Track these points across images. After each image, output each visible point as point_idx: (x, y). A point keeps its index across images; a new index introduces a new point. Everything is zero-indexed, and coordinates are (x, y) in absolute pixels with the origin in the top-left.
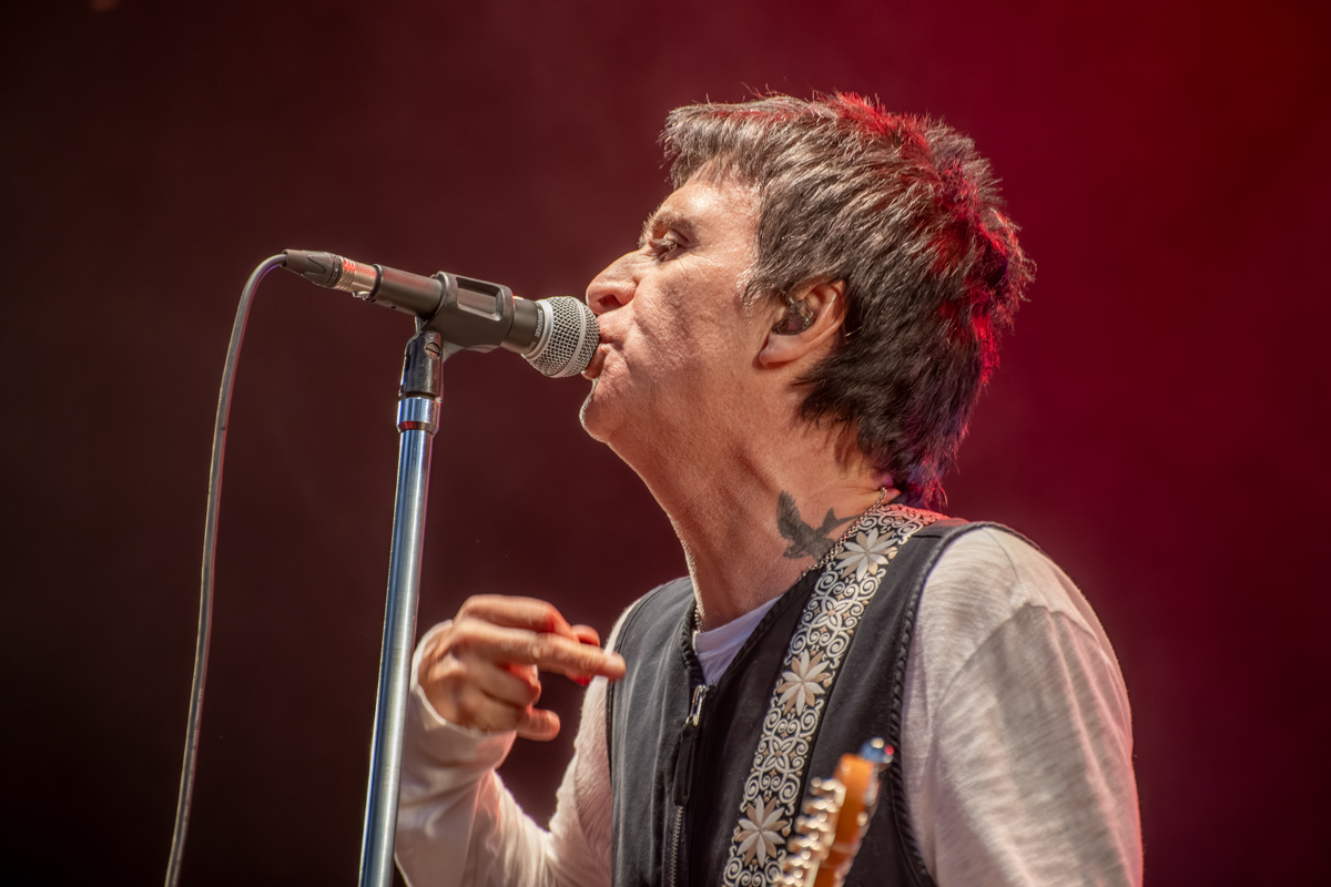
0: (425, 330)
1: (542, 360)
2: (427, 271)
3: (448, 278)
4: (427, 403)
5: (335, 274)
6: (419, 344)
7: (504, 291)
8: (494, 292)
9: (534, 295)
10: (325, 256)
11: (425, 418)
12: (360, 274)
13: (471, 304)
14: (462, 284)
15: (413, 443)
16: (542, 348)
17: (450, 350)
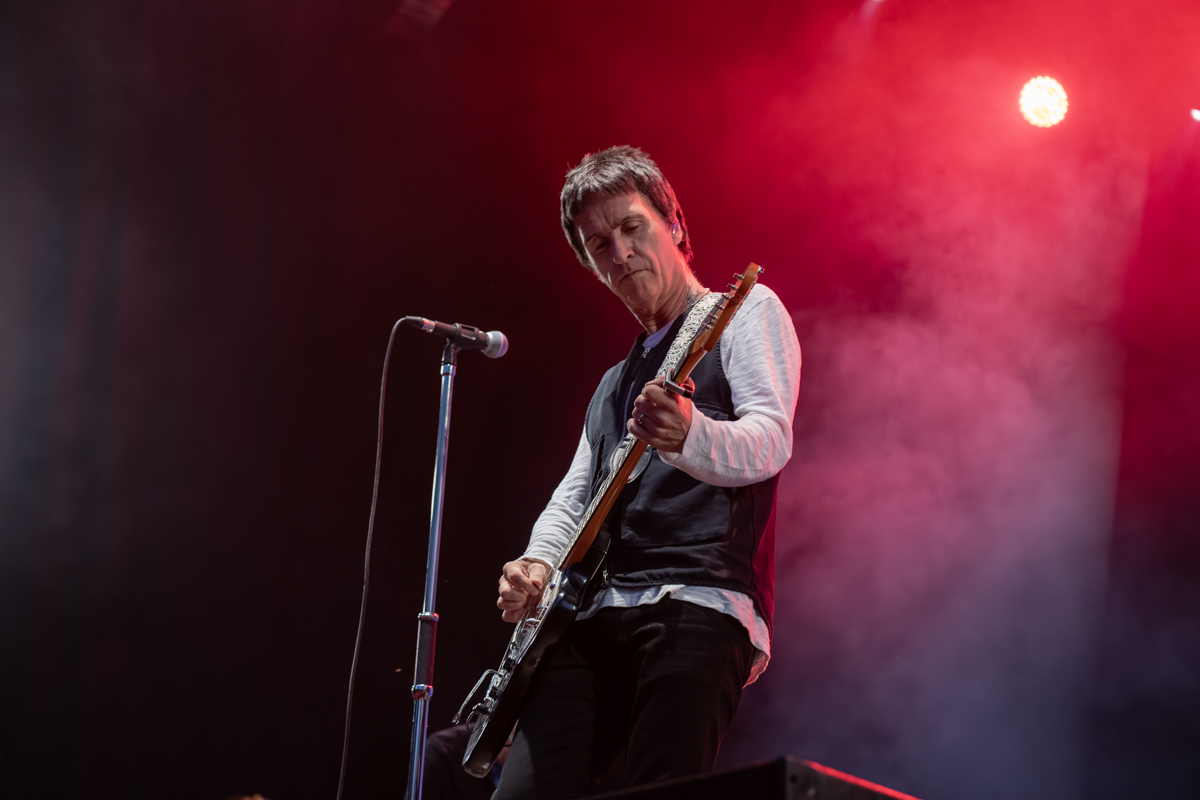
0: (451, 343)
1: (488, 353)
2: (452, 323)
3: (458, 325)
4: (451, 367)
5: (421, 324)
6: (449, 347)
7: (476, 329)
8: (473, 330)
9: (486, 331)
10: (419, 318)
11: (451, 372)
12: (430, 324)
13: (465, 334)
14: (463, 327)
15: (447, 380)
16: (488, 349)
17: (459, 349)
